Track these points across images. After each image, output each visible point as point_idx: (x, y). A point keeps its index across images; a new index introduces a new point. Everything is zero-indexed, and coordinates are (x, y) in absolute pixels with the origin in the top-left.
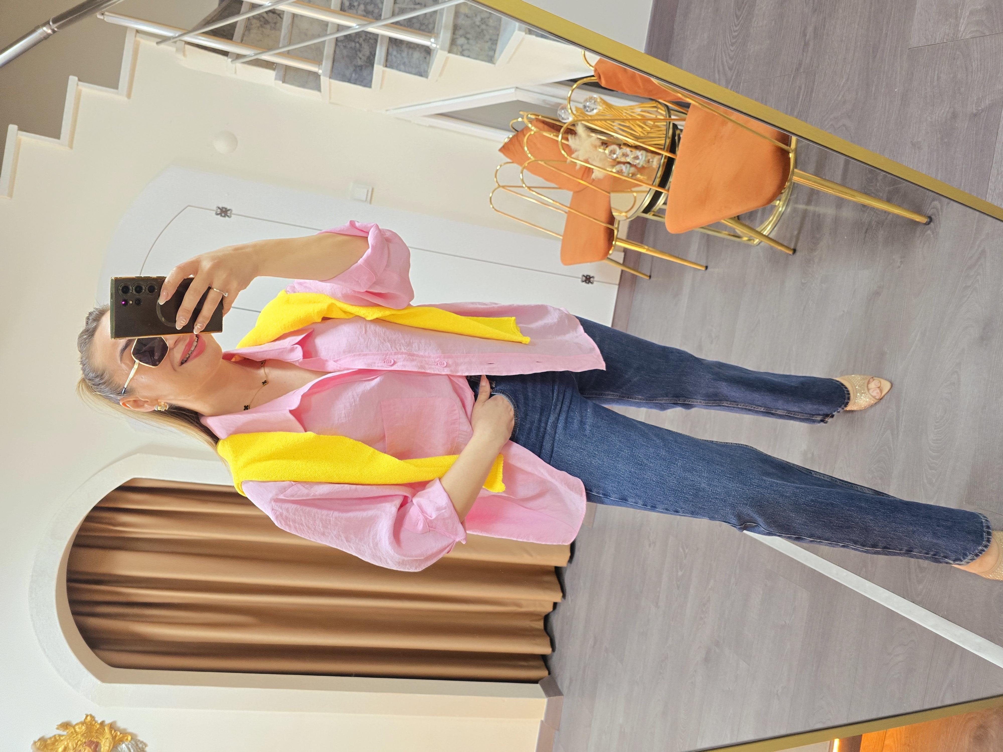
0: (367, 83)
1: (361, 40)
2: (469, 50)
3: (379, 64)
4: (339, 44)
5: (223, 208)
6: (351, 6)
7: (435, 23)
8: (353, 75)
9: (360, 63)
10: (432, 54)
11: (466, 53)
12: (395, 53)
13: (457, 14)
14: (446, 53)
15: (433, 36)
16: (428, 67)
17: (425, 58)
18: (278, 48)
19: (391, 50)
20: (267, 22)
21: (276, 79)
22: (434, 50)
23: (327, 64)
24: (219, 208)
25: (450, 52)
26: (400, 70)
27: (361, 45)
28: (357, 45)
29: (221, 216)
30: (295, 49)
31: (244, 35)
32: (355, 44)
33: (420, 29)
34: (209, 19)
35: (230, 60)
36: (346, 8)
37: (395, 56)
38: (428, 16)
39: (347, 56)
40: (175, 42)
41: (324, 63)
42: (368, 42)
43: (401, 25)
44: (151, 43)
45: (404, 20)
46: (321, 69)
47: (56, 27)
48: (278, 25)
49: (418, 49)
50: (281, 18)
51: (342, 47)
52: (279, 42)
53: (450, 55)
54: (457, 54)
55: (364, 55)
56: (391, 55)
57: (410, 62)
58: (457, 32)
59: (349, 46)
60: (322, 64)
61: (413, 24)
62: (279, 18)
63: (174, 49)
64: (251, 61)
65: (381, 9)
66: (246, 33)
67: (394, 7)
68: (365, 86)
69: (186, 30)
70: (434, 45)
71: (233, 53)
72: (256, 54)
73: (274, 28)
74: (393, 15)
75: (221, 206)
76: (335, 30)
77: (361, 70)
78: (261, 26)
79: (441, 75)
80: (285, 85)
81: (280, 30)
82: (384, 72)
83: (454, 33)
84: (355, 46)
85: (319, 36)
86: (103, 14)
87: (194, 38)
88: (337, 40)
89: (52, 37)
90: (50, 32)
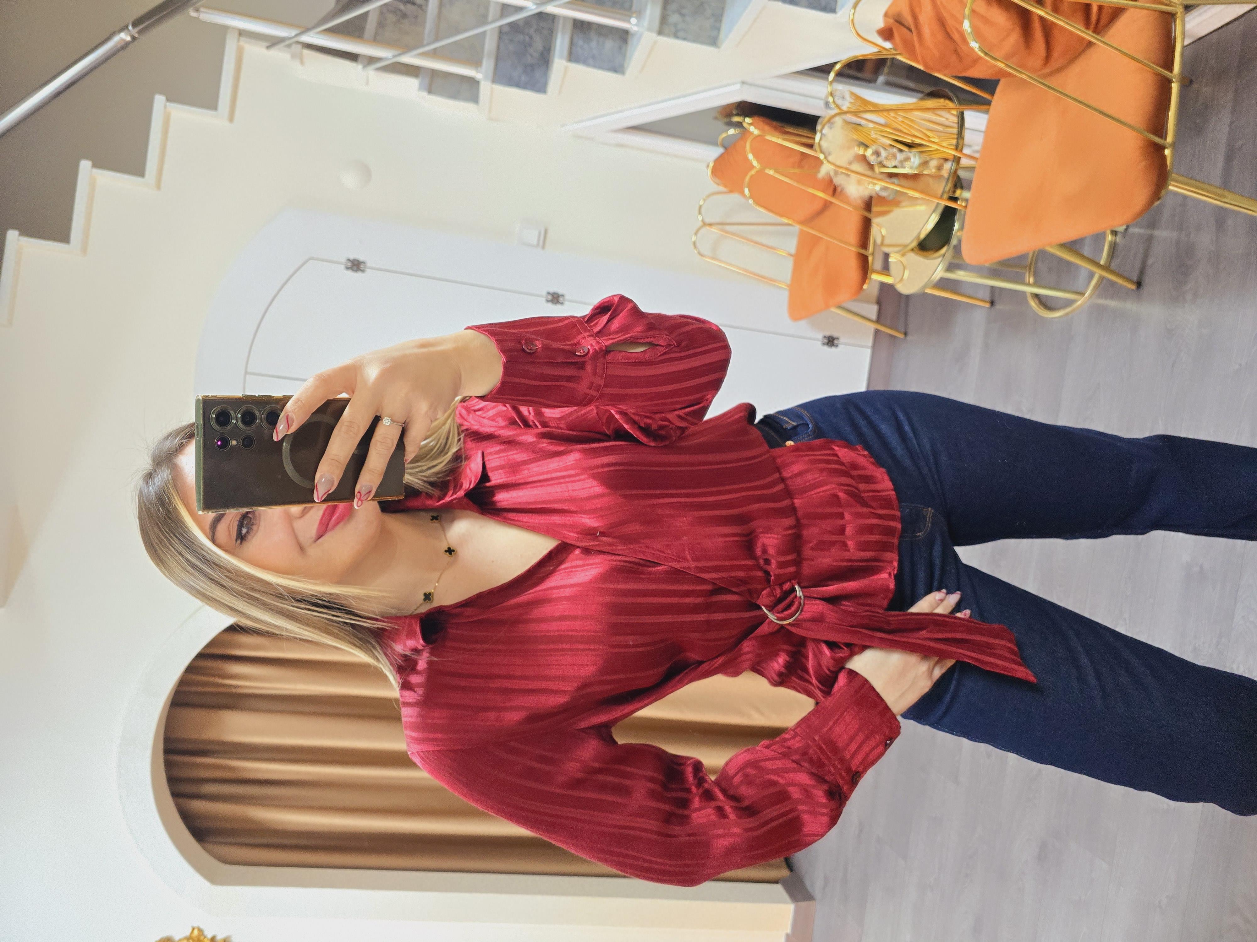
0: (540, 87)
1: (532, 31)
2: (685, 30)
3: (560, 58)
4: (504, 35)
5: (355, 260)
8: (523, 78)
9: (529, 60)
10: (630, 40)
11: (681, 34)
12: (581, 42)
14: (653, 36)
15: (634, 15)
16: (625, 59)
17: (621, 48)
18: (422, 45)
19: (575, 38)
20: (404, 16)
21: (419, 89)
22: (635, 34)
23: (488, 64)
24: (349, 260)
26: (588, 66)
27: (531, 37)
28: (527, 38)
29: (353, 270)
30: (443, 46)
31: (377, 32)
32: (523, 36)
33: (613, 8)
34: (329, 13)
35: (360, 67)
37: (581, 46)
39: (515, 53)
40: (289, 45)
41: (484, 64)
42: (541, 33)
44: (259, 48)
46: (480, 72)
47: (139, 32)
48: (418, 17)
49: (611, 35)
50: (425, 11)
51: (507, 39)
52: (422, 40)
53: (659, 38)
54: (668, 36)
55: (534, 51)
56: (576, 45)
57: (601, 54)
58: (669, 7)
59: (516, 39)
60: (481, 66)
62: (421, 11)
63: (288, 55)
64: (388, 66)
66: (380, 28)
68: (539, 91)
69: (303, 27)
70: (635, 28)
71: (365, 56)
72: (394, 56)
73: (415, 24)
75: (351, 258)
76: (498, 15)
77: (532, 70)
78: (398, 19)
79: (641, 72)
80: (431, 97)
81: (422, 23)
82: (566, 68)
84: (524, 39)
85: (475, 27)
86: (197, 10)
87: (312, 38)
88: (501, 32)
89: (131, 46)
90: (128, 38)
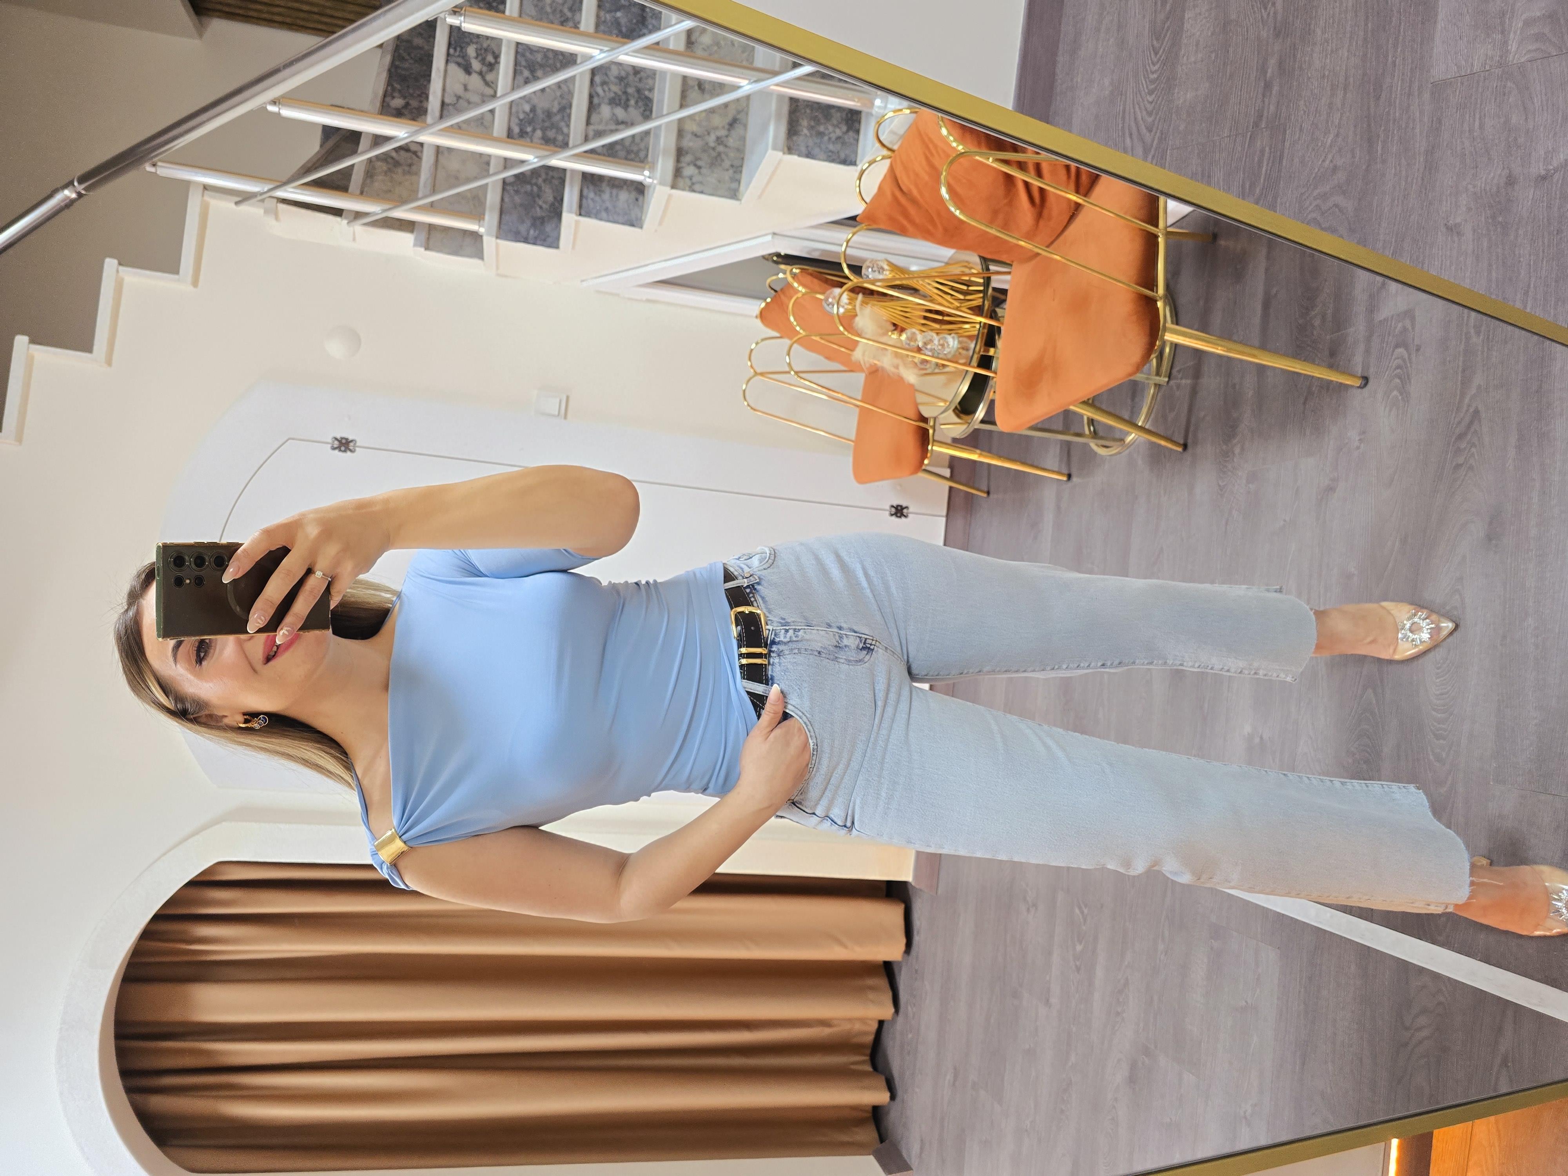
0: (552, 242)
1: (540, 181)
2: (701, 183)
3: (570, 212)
4: (508, 188)
5: (342, 438)
6: (523, 134)
7: (648, 150)
8: (532, 232)
9: (539, 212)
10: (646, 192)
11: (697, 187)
12: (592, 195)
13: (680, 133)
14: (667, 190)
15: (647, 167)
16: (642, 213)
17: (637, 200)
18: (417, 199)
19: (585, 192)
20: (397, 164)
21: (415, 245)
22: (649, 186)
23: (491, 217)
24: (336, 439)
25: (673, 187)
26: (601, 219)
27: (540, 188)
28: (535, 188)
29: (340, 450)
30: (441, 200)
31: (364, 185)
32: (532, 187)
33: (626, 159)
34: (309, 165)
35: (345, 222)
36: (516, 136)
37: (592, 199)
38: (637, 140)
39: (521, 205)
40: (263, 201)
41: (487, 217)
42: (550, 182)
43: (599, 154)
44: (227, 205)
45: (603, 146)
46: (483, 226)
47: (87, 189)
48: (414, 168)
49: (625, 187)
50: (420, 158)
51: (512, 192)
52: (417, 191)
53: (674, 191)
54: (683, 189)
55: (545, 202)
56: (587, 199)
57: (614, 207)
58: (683, 159)
59: (522, 190)
60: (483, 219)
61: (617, 151)
62: (417, 159)
63: (261, 211)
64: (376, 221)
65: (568, 135)
66: (368, 181)
67: (586, 130)
68: (550, 246)
69: (279, 181)
70: (649, 180)
71: (350, 211)
72: (384, 211)
73: (409, 173)
74: (586, 139)
75: (338, 437)
76: (501, 167)
77: (543, 223)
78: (390, 170)
79: (661, 223)
80: (428, 253)
81: (417, 174)
82: (577, 222)
83: (678, 160)
84: (532, 190)
85: (476, 179)
86: (154, 165)
87: (290, 193)
88: (504, 181)
89: (76, 204)
90: (74, 196)
